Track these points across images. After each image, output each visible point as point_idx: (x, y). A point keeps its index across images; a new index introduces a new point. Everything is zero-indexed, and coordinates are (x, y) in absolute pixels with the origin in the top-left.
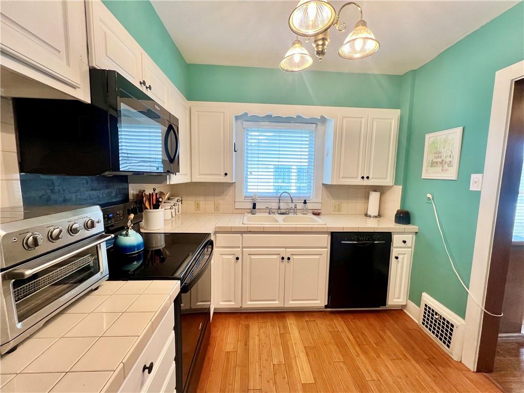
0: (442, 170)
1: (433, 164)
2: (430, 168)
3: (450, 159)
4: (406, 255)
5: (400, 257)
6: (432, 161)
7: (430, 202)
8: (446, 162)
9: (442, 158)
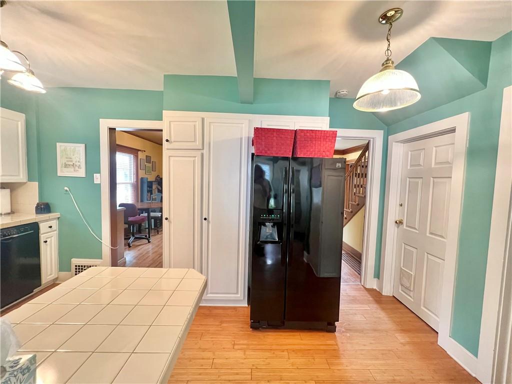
0: (74, 170)
1: (66, 166)
2: (63, 168)
3: (79, 164)
4: (53, 238)
5: (48, 240)
6: (65, 163)
7: (68, 193)
8: (76, 165)
9: (73, 162)
